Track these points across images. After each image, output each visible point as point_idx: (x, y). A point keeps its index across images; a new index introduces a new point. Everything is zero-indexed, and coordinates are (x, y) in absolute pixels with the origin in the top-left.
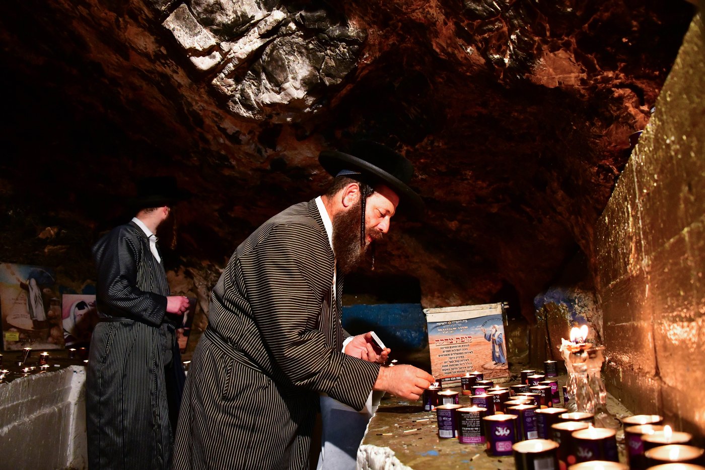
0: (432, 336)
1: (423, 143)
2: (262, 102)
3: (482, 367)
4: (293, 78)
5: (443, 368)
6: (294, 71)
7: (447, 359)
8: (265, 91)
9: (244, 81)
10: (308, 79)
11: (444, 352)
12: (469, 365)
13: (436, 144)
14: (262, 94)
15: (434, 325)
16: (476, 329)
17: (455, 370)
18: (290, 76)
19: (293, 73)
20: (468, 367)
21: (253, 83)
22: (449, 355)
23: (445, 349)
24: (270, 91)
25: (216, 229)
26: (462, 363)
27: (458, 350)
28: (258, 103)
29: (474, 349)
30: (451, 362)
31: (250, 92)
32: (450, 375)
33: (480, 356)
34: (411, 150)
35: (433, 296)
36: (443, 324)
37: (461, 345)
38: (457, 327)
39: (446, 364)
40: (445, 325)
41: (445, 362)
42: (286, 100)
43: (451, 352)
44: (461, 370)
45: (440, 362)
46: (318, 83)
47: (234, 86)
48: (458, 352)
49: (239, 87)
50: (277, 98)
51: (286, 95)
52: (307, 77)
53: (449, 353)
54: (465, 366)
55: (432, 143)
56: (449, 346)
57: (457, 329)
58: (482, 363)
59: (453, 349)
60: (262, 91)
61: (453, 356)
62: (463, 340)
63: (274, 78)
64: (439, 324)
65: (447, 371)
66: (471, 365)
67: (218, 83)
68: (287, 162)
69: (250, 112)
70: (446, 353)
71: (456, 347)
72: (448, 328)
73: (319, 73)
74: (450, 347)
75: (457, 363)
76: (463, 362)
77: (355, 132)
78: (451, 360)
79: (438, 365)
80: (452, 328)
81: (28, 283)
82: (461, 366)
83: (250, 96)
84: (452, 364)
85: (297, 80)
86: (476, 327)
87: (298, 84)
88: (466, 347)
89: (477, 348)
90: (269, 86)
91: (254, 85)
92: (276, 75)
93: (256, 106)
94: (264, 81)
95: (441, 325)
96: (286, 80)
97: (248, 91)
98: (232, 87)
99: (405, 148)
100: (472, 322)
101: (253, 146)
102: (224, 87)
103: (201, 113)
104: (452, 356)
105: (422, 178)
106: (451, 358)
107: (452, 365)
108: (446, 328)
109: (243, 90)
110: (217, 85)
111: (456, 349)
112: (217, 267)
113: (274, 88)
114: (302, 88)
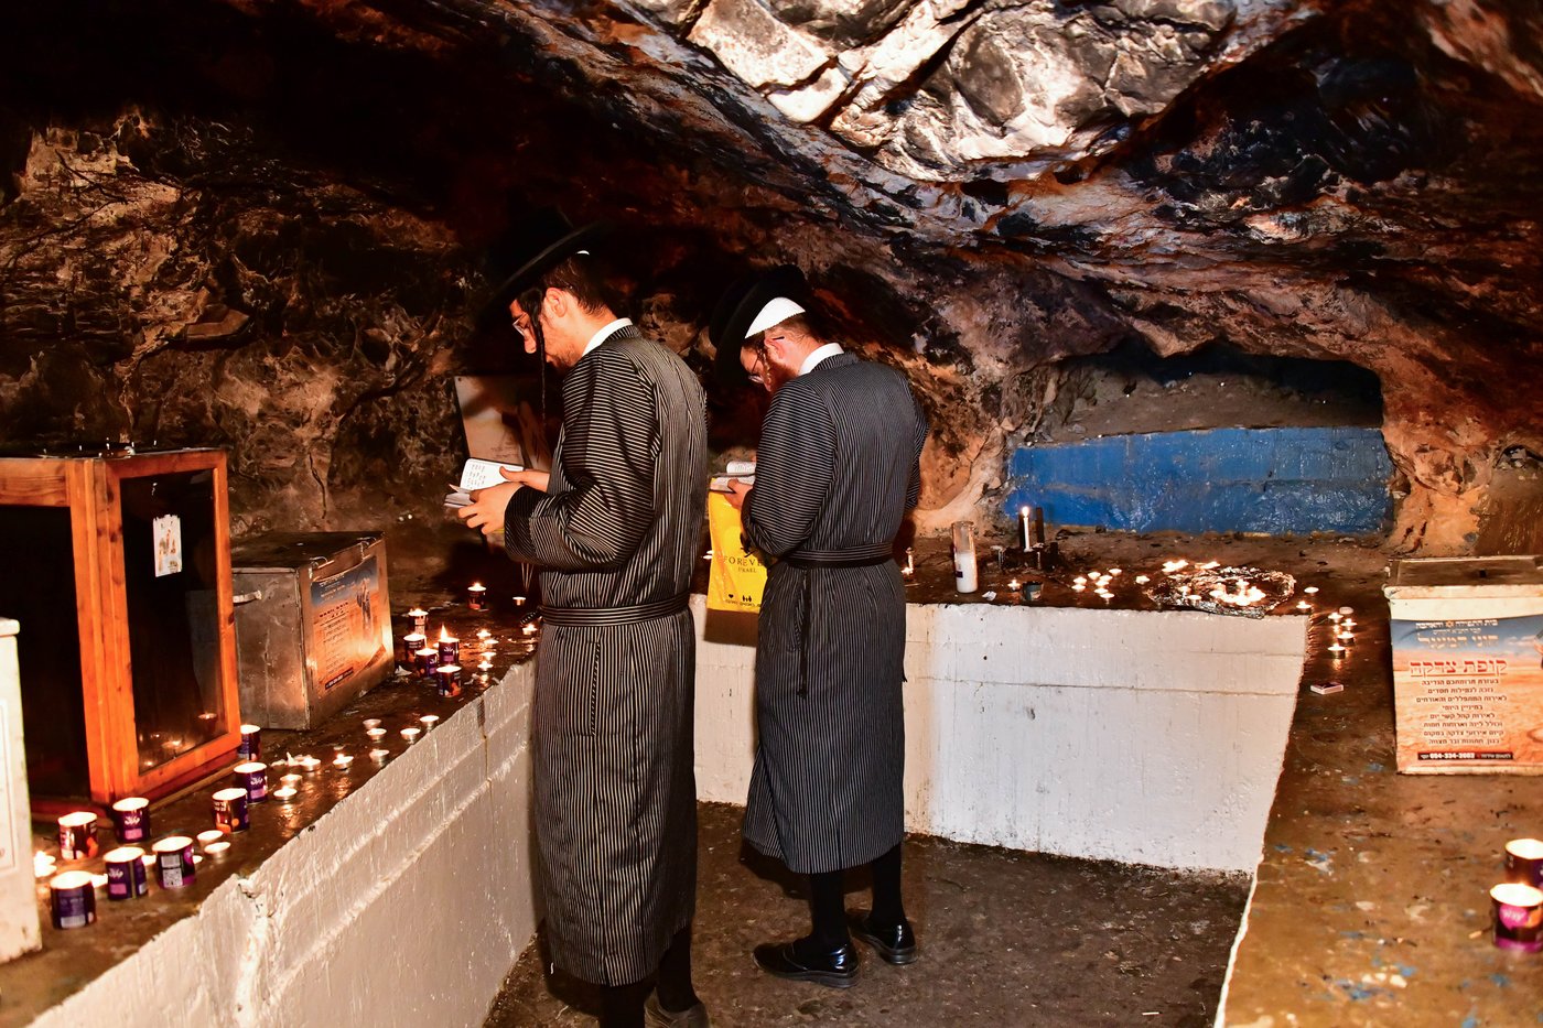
0: (1401, 652)
1: (1398, 181)
2: (961, 156)
3: (1529, 734)
4: (1037, 102)
5: (1427, 729)
6: (1037, 87)
7: (1439, 708)
8: (966, 131)
9: (912, 110)
10: (1076, 103)
11: (1430, 691)
12: (1494, 728)
13: (1434, 185)
14: (957, 138)
15: (1410, 628)
16: (1521, 644)
17: (1455, 737)
18: (1027, 98)
19: (1034, 91)
20: (1491, 733)
21: (933, 114)
22: (1443, 699)
23: (1433, 686)
24: (979, 131)
25: (890, 278)
26: (1476, 720)
27: (1467, 690)
28: (950, 157)
29: (1512, 691)
30: (1447, 717)
31: (931, 132)
32: (1442, 747)
33: (1524, 708)
34: (1362, 190)
35: (1413, 420)
36: (1433, 625)
37: (1477, 679)
38: (1469, 635)
39: (1435, 721)
40: (1438, 628)
41: (1433, 717)
42: (1021, 148)
43: (1450, 694)
44: (1471, 737)
45: (1420, 714)
46: (1104, 110)
47: (888, 126)
48: (1469, 695)
49: (901, 123)
50: (999, 147)
51: (1020, 140)
52: (1072, 99)
53: (1443, 695)
54: (1485, 727)
55: (1422, 183)
56: (1445, 679)
57: (1470, 640)
58: (1530, 726)
59: (1456, 686)
60: (957, 132)
61: (1454, 703)
62: (1484, 667)
63: (986, 108)
64: (1423, 626)
65: (1435, 737)
66: (1499, 728)
67: (847, 127)
68: (1038, 221)
69: (934, 171)
70: (1435, 695)
71: (1462, 682)
72: (1447, 635)
73: (1103, 88)
74: (1448, 682)
75: (1463, 720)
76: (1480, 719)
78: (1447, 713)
79: (1415, 721)
80: (1456, 636)
81: (516, 411)
82: (1473, 729)
83: (929, 144)
84: (1449, 721)
85: (1045, 106)
86: (1519, 640)
87: (1049, 115)
88: (1489, 685)
89: (1519, 690)
90: (974, 121)
91: (937, 118)
92: (989, 100)
93: (946, 161)
94: (960, 110)
95: (1428, 629)
96: (1017, 110)
97: (923, 131)
98: (882, 128)
99: (1348, 185)
100: (1509, 626)
101: (952, 205)
102: (862, 133)
104: (1450, 704)
105: (1390, 233)
106: (1447, 708)
107: (1449, 725)
108: (1440, 635)
109: (909, 131)
110: (846, 132)
111: (1461, 686)
112: (898, 357)
113: (988, 128)
114: (1061, 123)
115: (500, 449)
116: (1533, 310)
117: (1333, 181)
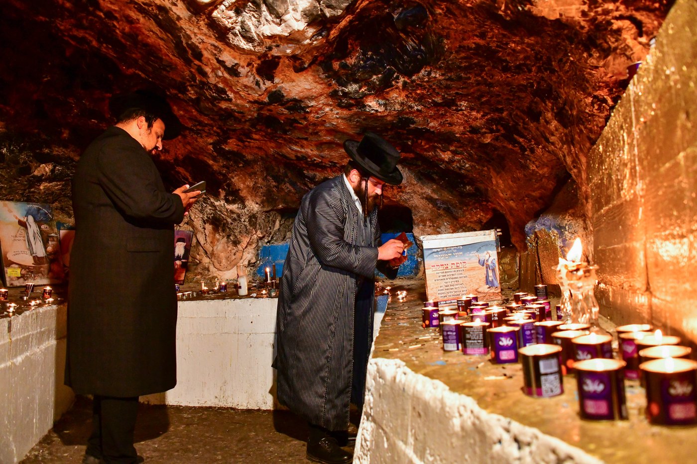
0: (429, 262)
1: (420, 75)
2: (263, 35)
3: (476, 290)
4: (294, 10)
5: (439, 292)
6: (295, 3)
7: (443, 283)
8: (265, 22)
9: (244, 13)
10: (309, 11)
11: (439, 277)
12: (463, 289)
13: (433, 75)
14: (262, 25)
15: (430, 252)
16: (471, 255)
17: (450, 294)
18: (291, 8)
19: (294, 5)
20: (463, 291)
21: (253, 15)
22: (444, 279)
23: (440, 274)
24: (271, 22)
25: (211, 162)
26: (457, 287)
27: (453, 275)
28: (258, 35)
29: (469, 274)
30: (446, 286)
31: (251, 24)
32: (445, 298)
33: (474, 280)
34: (408, 81)
35: (425, 225)
36: (439, 250)
37: (456, 270)
38: (452, 253)
39: (442, 288)
40: (441, 251)
41: (441, 287)
42: (286, 31)
43: (447, 277)
44: (456, 294)
45: (436, 286)
46: (318, 15)
47: (234, 18)
48: (453, 277)
49: (240, 19)
50: (278, 30)
51: (286, 27)
52: (308, 9)
53: (444, 278)
54: (460, 289)
55: (429, 74)
56: (445, 271)
57: (453, 255)
58: (476, 287)
59: (448, 274)
60: (262, 23)
61: (449, 280)
62: (458, 265)
63: (275, 10)
64: (435, 250)
65: (442, 295)
66: (465, 289)
67: (219, 16)
68: (285, 95)
69: (250, 44)
70: (441, 278)
71: (451, 272)
72: (444, 254)
73: (320, 4)
74: (446, 272)
75: (452, 287)
76: (458, 286)
77: (353, 63)
78: (446, 285)
79: (435, 289)
80: (447, 253)
81: (25, 220)
82: (456, 290)
83: (250, 29)
84: (447, 288)
85: (297, 11)
86: (470, 253)
87: (298, 15)
88: (461, 272)
89: (472, 273)
90: (269, 18)
91: (254, 17)
92: (276, 6)
93: (256, 38)
94: (264, 13)
95: (437, 251)
96: (286, 12)
97: (248, 23)
98: (232, 20)
99: (402, 79)
100: (466, 248)
101: (252, 79)
102: (224, 20)
103: (200, 46)
104: (447, 281)
105: (417, 110)
106: (446, 283)
107: (448, 289)
108: (442, 254)
109: (243, 22)
110: (218, 18)
111: (451, 273)
112: (212, 200)
113: (275, 20)
114: (303, 20)
115: (16, 236)
116: (467, 165)
117: (397, 78)
